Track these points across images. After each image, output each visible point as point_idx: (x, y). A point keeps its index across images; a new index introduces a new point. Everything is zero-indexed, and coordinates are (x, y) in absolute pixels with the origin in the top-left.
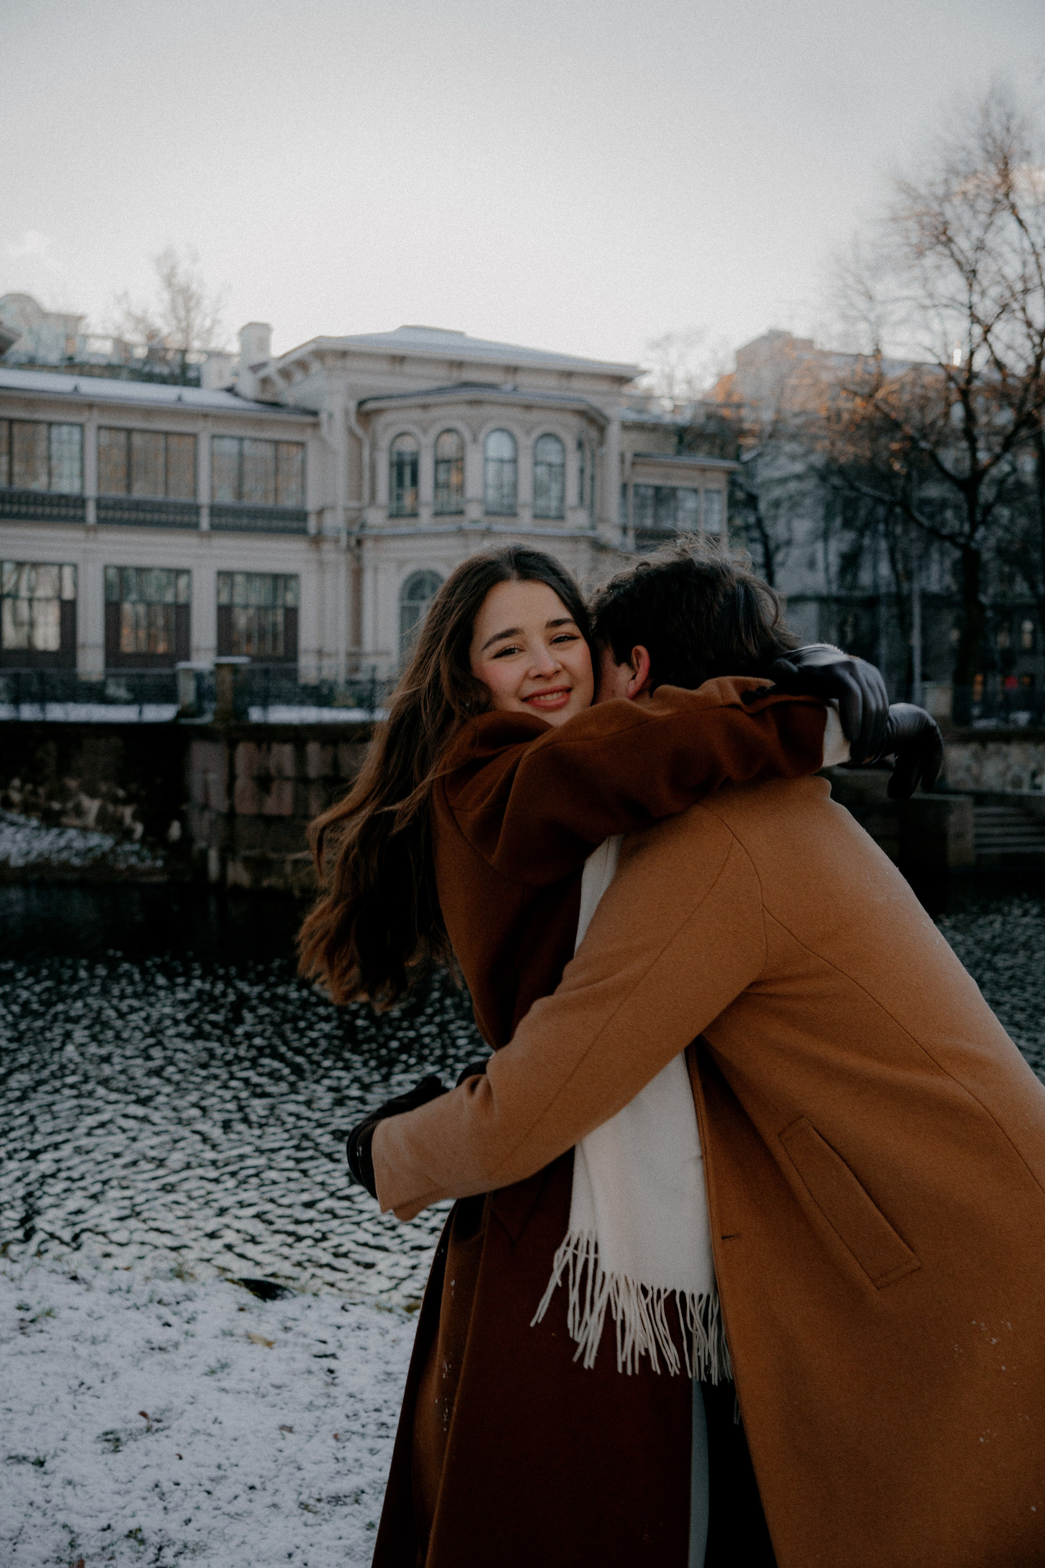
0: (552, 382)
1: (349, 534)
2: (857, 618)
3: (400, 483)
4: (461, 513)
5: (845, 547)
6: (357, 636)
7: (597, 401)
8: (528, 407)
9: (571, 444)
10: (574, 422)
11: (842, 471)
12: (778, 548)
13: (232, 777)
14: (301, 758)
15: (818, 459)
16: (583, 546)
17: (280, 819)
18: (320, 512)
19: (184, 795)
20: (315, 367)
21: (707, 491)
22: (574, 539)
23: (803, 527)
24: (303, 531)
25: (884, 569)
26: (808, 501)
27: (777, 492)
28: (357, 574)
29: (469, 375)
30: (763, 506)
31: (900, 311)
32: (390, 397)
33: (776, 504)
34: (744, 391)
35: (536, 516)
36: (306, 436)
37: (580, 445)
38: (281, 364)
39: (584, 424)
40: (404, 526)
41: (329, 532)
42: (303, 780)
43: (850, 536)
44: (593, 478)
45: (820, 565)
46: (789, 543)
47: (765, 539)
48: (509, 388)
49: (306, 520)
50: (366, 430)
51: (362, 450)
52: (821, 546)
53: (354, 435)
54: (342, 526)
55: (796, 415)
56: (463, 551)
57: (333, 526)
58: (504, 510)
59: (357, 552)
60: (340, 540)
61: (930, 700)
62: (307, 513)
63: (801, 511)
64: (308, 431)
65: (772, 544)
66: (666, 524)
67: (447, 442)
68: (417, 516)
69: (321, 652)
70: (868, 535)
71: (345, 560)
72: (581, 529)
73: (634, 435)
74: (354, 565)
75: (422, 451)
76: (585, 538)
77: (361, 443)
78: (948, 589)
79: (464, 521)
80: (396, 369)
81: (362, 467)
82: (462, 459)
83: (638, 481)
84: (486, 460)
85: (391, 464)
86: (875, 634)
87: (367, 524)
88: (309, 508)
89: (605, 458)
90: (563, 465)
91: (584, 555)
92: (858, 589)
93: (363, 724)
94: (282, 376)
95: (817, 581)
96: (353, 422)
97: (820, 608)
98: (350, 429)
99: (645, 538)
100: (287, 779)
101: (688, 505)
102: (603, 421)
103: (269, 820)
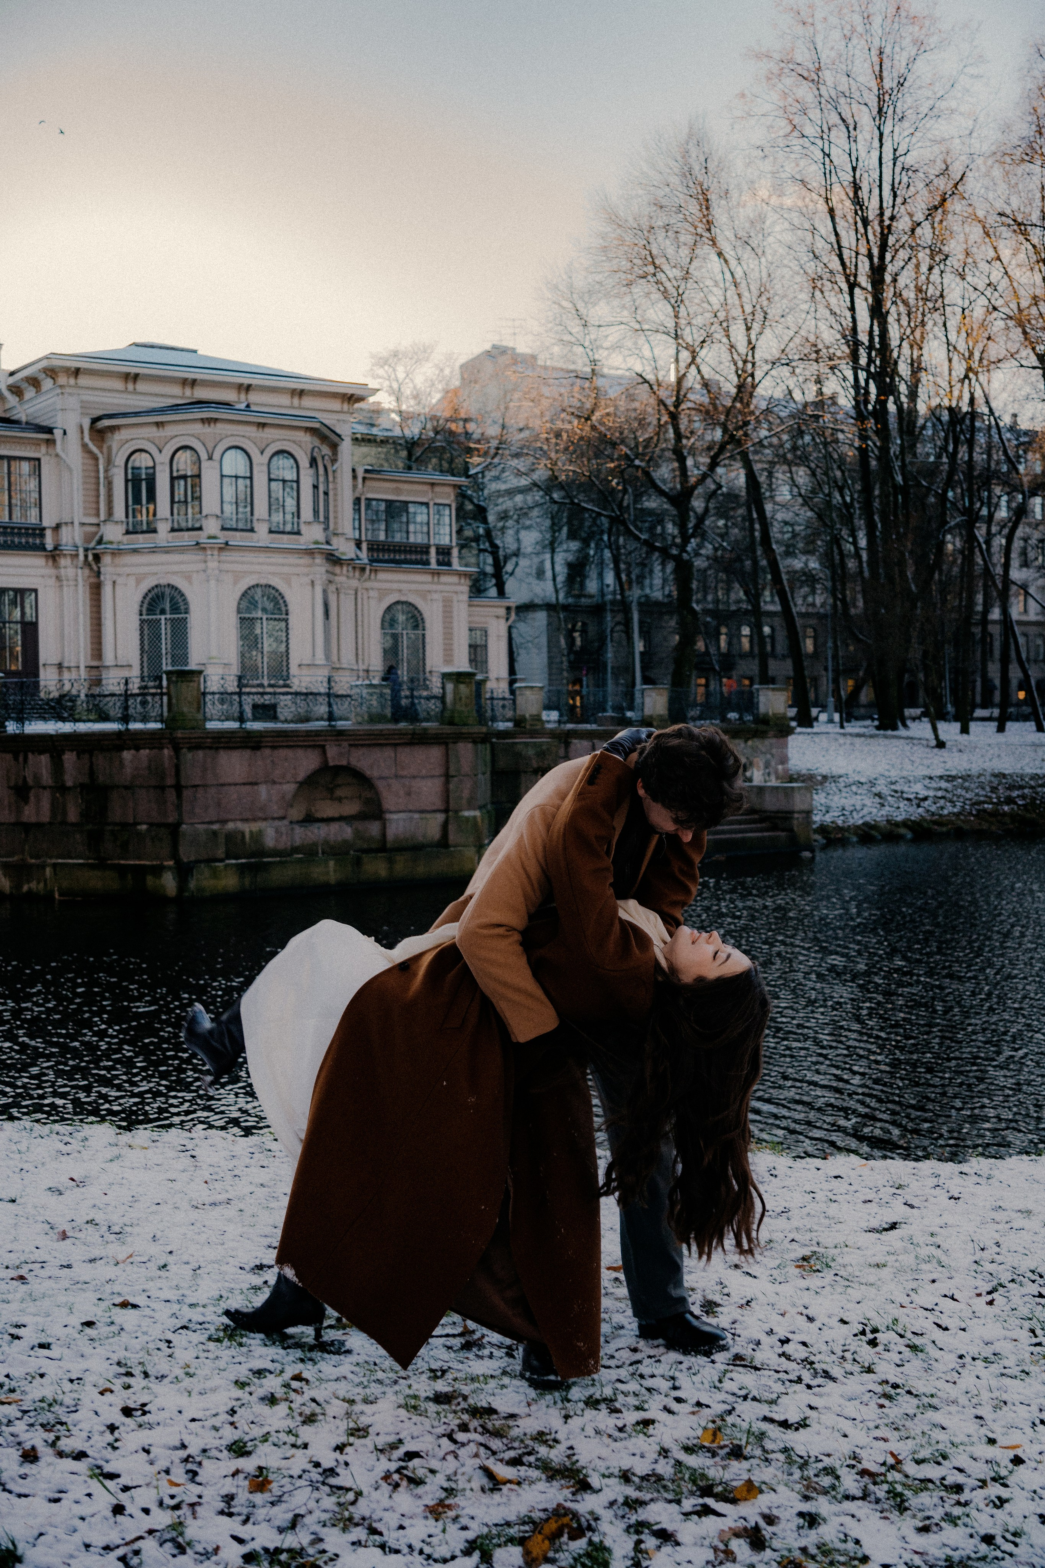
0: (285, 400)
1: (86, 550)
2: (584, 624)
3: (137, 500)
4: (198, 528)
5: (571, 558)
6: (97, 651)
7: (329, 420)
8: (262, 425)
9: (304, 460)
10: (307, 439)
11: (563, 487)
12: (506, 558)
14: (57, 767)
15: (541, 474)
16: (319, 560)
17: (39, 825)
18: (57, 528)
20: (47, 384)
21: (437, 505)
22: (310, 552)
23: (530, 539)
24: (42, 547)
25: (610, 578)
26: (535, 512)
27: (506, 504)
28: (96, 589)
29: (201, 393)
30: (491, 518)
31: (614, 334)
32: (125, 415)
33: (504, 516)
34: (469, 408)
35: (270, 531)
36: (40, 452)
37: (313, 462)
38: (11, 380)
39: (317, 442)
40: (141, 540)
41: (67, 549)
42: (61, 788)
43: (574, 545)
44: (326, 494)
45: (549, 574)
46: (517, 554)
47: (494, 550)
48: (242, 406)
49: (42, 536)
50: (100, 448)
51: (97, 465)
52: (548, 556)
53: (90, 452)
54: (79, 541)
55: (521, 430)
56: (202, 566)
57: (70, 542)
58: (241, 525)
59: (95, 567)
60: (77, 555)
61: (648, 701)
62: (44, 529)
63: (528, 523)
64: (43, 449)
65: (501, 553)
66: (398, 538)
67: (182, 460)
68: (155, 531)
69: (60, 666)
70: (593, 545)
71: (82, 575)
72: (316, 543)
73: (364, 449)
74: (93, 580)
75: (158, 468)
76: (321, 552)
77: (96, 459)
78: (669, 596)
79: (202, 537)
80: (130, 386)
81: (98, 484)
82: (199, 476)
83: (370, 496)
84: (222, 476)
85: (127, 481)
86: (602, 640)
87: (105, 539)
88: (45, 523)
89: (338, 474)
90: (298, 482)
91: (320, 568)
92: (585, 596)
93: (119, 734)
94: (12, 392)
95: (545, 590)
96: (87, 439)
97: (549, 616)
98: (84, 446)
99: (378, 550)
100: (44, 788)
101: (419, 519)
102: (335, 439)
103: (27, 827)
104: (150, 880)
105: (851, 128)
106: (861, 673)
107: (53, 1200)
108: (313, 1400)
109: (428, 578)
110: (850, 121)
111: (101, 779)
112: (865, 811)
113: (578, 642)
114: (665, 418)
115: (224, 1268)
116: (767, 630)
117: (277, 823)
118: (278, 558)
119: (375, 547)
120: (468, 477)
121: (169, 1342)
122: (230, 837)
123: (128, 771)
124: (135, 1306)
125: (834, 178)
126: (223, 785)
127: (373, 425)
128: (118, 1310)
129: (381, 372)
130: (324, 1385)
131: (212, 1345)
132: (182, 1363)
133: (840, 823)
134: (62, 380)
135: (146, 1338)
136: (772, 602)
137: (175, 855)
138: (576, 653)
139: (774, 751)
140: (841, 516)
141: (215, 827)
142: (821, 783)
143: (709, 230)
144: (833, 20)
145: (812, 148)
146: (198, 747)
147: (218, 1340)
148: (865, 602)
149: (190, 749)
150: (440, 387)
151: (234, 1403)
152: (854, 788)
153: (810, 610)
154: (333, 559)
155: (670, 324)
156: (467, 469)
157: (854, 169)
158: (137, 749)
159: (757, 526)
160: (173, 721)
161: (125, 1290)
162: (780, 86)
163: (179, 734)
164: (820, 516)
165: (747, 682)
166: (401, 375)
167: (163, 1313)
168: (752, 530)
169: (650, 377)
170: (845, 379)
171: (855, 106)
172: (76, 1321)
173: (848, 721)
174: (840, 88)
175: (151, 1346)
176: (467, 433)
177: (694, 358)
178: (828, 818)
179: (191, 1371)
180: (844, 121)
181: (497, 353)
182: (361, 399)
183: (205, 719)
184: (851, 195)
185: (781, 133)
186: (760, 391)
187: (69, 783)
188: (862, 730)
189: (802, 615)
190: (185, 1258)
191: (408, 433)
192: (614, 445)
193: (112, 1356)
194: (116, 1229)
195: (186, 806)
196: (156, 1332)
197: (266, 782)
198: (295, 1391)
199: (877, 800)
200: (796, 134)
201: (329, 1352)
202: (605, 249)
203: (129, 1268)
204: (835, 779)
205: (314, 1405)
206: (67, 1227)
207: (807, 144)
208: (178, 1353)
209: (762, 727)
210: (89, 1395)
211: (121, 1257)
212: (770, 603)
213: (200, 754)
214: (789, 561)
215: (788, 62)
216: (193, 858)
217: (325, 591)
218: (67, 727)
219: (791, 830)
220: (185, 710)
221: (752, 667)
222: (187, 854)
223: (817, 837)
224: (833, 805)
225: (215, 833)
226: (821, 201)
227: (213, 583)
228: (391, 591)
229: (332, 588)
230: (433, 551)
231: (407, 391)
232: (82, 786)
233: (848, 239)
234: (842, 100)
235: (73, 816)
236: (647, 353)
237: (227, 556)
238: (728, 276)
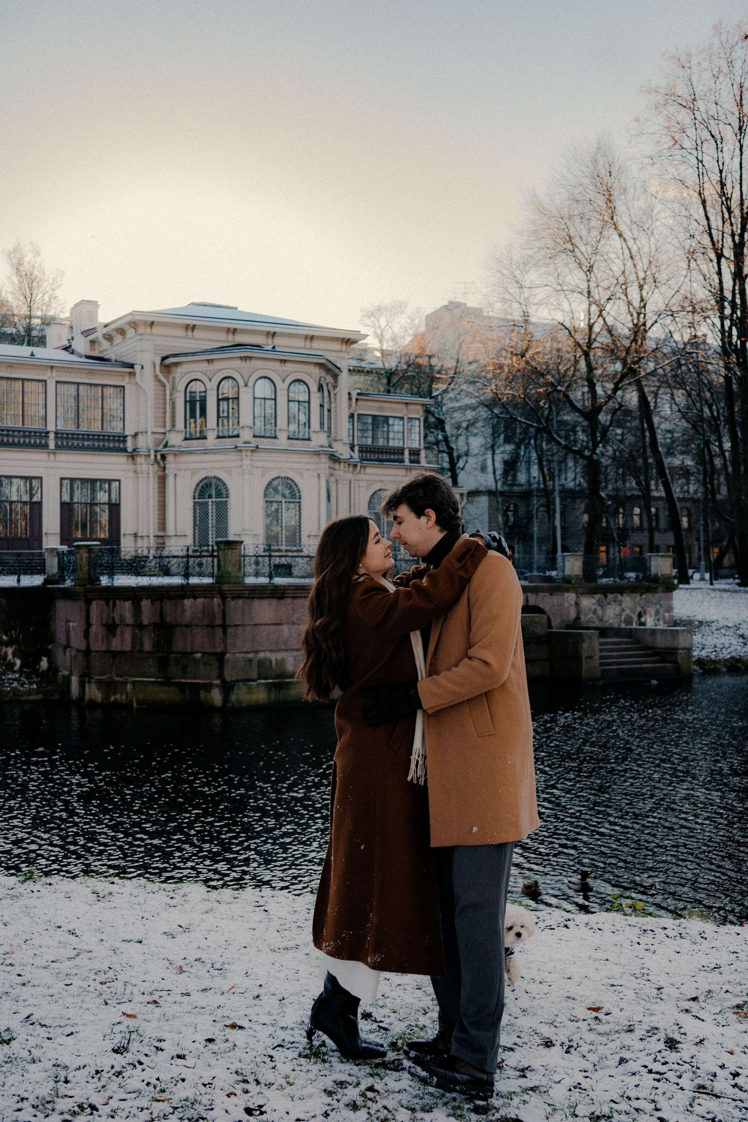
0: (300, 343)
1: (156, 451)
2: (516, 506)
3: (193, 415)
4: (238, 436)
5: (506, 457)
6: (163, 525)
7: (332, 357)
8: (284, 361)
9: (314, 387)
10: (316, 371)
11: (502, 404)
12: (459, 457)
13: (89, 625)
14: (137, 610)
15: (486, 396)
16: (324, 459)
17: (123, 653)
18: (136, 435)
19: (50, 638)
20: (130, 333)
21: (410, 419)
22: (318, 454)
23: (476, 443)
24: (124, 450)
25: (535, 471)
26: (481, 424)
27: (458, 417)
28: (162, 479)
29: (240, 339)
30: (448, 428)
31: (541, 293)
32: (185, 354)
33: (458, 426)
34: (433, 346)
35: (290, 438)
36: (125, 382)
37: (320, 388)
38: (105, 330)
39: (323, 373)
40: (196, 445)
41: (142, 450)
42: (139, 626)
43: (509, 448)
44: (329, 411)
45: (490, 469)
46: (467, 454)
47: (450, 451)
48: (270, 348)
49: (125, 441)
50: (167, 378)
51: (165, 391)
52: (489, 456)
53: (160, 381)
54: (151, 445)
55: (470, 363)
56: (239, 463)
57: (145, 445)
58: (268, 435)
59: (162, 464)
60: (149, 456)
61: (568, 564)
62: (126, 436)
63: (476, 431)
64: (127, 379)
65: (455, 454)
66: (381, 442)
67: (226, 386)
68: (205, 438)
69: (135, 535)
70: (523, 447)
71: (153, 470)
72: (322, 446)
73: (356, 378)
74: (160, 473)
75: (208, 393)
76: (326, 453)
77: (164, 386)
78: (580, 485)
79: (239, 442)
80: (190, 334)
81: (165, 404)
82: (238, 398)
83: (360, 412)
84: (254, 398)
85: (186, 402)
86: (529, 517)
87: (169, 444)
88: (126, 433)
89: (338, 397)
90: (309, 402)
91: (325, 463)
92: (516, 485)
93: (182, 587)
94: (106, 339)
95: (488, 481)
96: (158, 372)
97: (489, 500)
98: (156, 377)
99: (366, 452)
100: (128, 625)
101: (396, 428)
102: (336, 370)
103: (115, 654)
104: (203, 695)
105: (719, 142)
106: (725, 543)
107: (168, 942)
108: (385, 1108)
109: (402, 472)
110: (718, 137)
111: (168, 619)
112: (732, 649)
113: (512, 519)
114: (579, 353)
115: (303, 999)
116: (653, 510)
117: (295, 653)
118: (295, 458)
119: (364, 450)
120: (431, 398)
121: (271, 1057)
122: (261, 663)
123: (188, 614)
124: (241, 1028)
125: (706, 179)
126: (256, 625)
127: (362, 360)
128: (228, 1030)
129: (368, 322)
130: (391, 1096)
131: (303, 1061)
132: (283, 1075)
133: (713, 657)
134: (141, 330)
135: (255, 1054)
136: (657, 490)
137: (221, 676)
138: (509, 527)
139: (662, 602)
140: (710, 426)
141: (251, 656)
142: (698, 627)
143: (612, 218)
144: (706, 65)
145: (689, 156)
146: (239, 597)
147: (306, 1057)
148: (729, 490)
149: (233, 598)
150: (411, 332)
151: (327, 1108)
152: (723, 631)
153: (686, 495)
154: (334, 458)
155: (584, 286)
156: (430, 392)
157: (721, 171)
158: (195, 598)
159: (647, 434)
160: (221, 578)
161: (232, 1015)
162: (665, 112)
163: (225, 587)
164: (694, 427)
165: (638, 549)
166: (383, 324)
167: (263, 1033)
168: (644, 436)
169: (568, 325)
170: (714, 324)
171: (721, 126)
172: (201, 1038)
173: (716, 579)
174: (710, 113)
175: (258, 1059)
176: (431, 366)
177: (601, 311)
178: (704, 654)
179: (291, 1080)
180: (713, 136)
181: (452, 307)
182: (355, 342)
183: (244, 575)
184: (719, 190)
185: (666, 146)
186: (649, 334)
187: (145, 622)
188: (727, 587)
189: (680, 500)
190: (272, 990)
191: (387, 366)
192: (543, 375)
193: (231, 1066)
194: (218, 966)
195: (230, 641)
196: (260, 1048)
197: (288, 623)
198: (370, 1099)
199: (741, 640)
200: (677, 146)
201: (390, 1069)
202: (535, 232)
203: (232, 997)
204: (709, 624)
205: (386, 1111)
206: (182, 963)
207: (686, 154)
208: (279, 1066)
209: (653, 585)
210: (219, 1098)
211: (225, 989)
212: (658, 492)
213: (241, 601)
214: (669, 459)
215: (671, 96)
216: (234, 679)
217: (328, 482)
218: (143, 581)
219: (676, 662)
220: (230, 569)
221: (643, 538)
222: (229, 675)
223: (695, 667)
224: (707, 643)
225: (250, 660)
226: (696, 195)
227: (247, 476)
228: (374, 482)
229: (333, 479)
230: (407, 452)
231: (388, 335)
232: (155, 625)
233: (716, 222)
234: (712, 122)
235: (147, 646)
236: (566, 307)
237: (257, 456)
238: (626, 251)
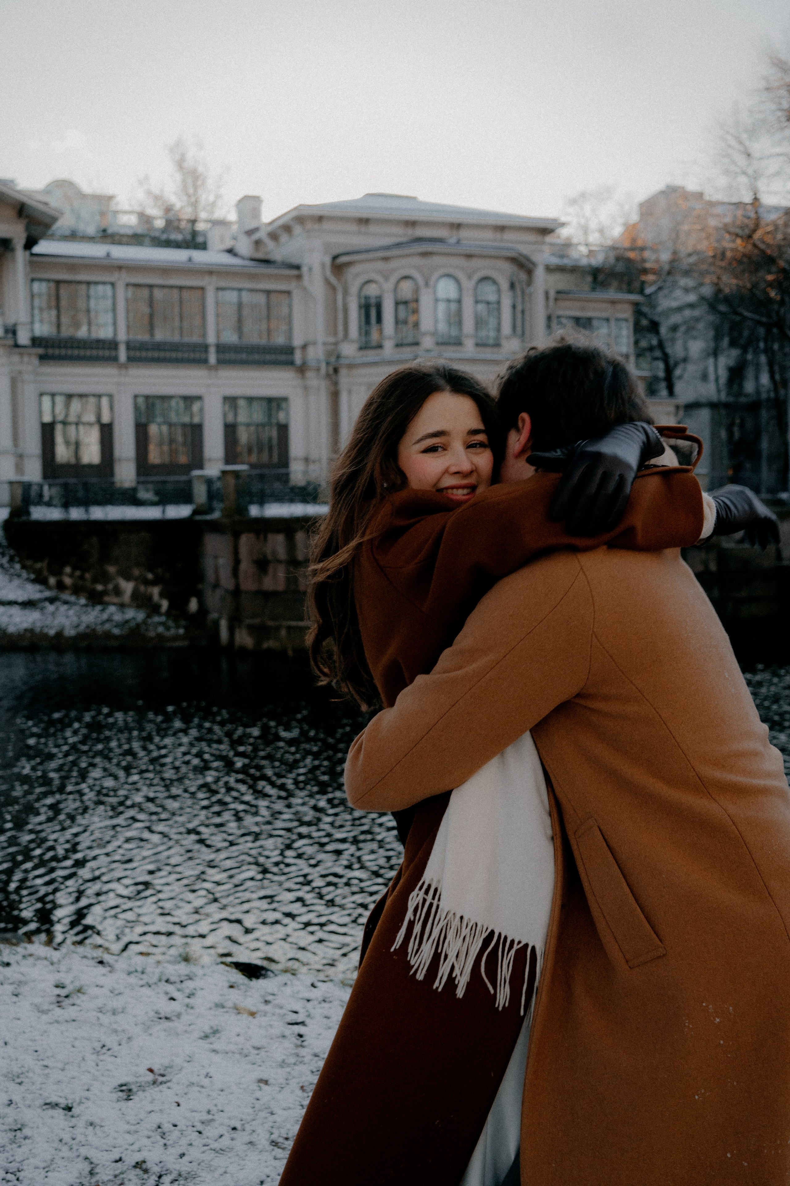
0: (489, 235)
1: (328, 363)
2: (743, 420)
3: (368, 322)
4: (417, 344)
5: (731, 363)
7: (525, 250)
8: (469, 256)
9: (504, 285)
10: (508, 268)
11: (727, 300)
12: (676, 364)
13: (237, 562)
14: (291, 545)
15: (707, 291)
17: (275, 593)
18: (304, 347)
19: (200, 577)
20: (297, 230)
21: (618, 320)
23: (696, 347)
24: (292, 363)
25: (765, 379)
26: (701, 326)
27: (675, 319)
28: (335, 396)
29: (421, 232)
30: (663, 330)
32: (359, 252)
33: (674, 328)
34: (646, 237)
35: (477, 345)
36: (292, 286)
37: (512, 286)
38: (270, 229)
39: (515, 269)
40: (371, 356)
41: (312, 363)
42: (293, 563)
43: (735, 353)
44: (523, 312)
45: (712, 377)
46: (685, 360)
47: (665, 358)
48: (454, 241)
49: (293, 354)
50: (339, 280)
51: (337, 296)
52: (712, 362)
53: (330, 284)
54: (322, 357)
55: (690, 255)
57: (315, 358)
58: (452, 341)
59: (334, 378)
60: (320, 369)
62: (294, 348)
63: (695, 333)
64: (293, 282)
65: (672, 360)
67: (404, 287)
68: (382, 347)
69: (307, 459)
70: (751, 351)
71: (323, 385)
72: (514, 353)
73: (557, 277)
74: (332, 389)
75: (385, 296)
77: (336, 290)
79: (420, 351)
80: (363, 229)
81: (337, 310)
82: (417, 301)
83: (560, 313)
84: (436, 300)
85: (360, 307)
86: (757, 432)
87: (342, 356)
88: (295, 344)
89: (533, 296)
90: (499, 303)
92: (743, 395)
94: (271, 238)
95: (708, 391)
96: (328, 273)
97: (712, 413)
98: (326, 279)
100: (281, 562)
101: (601, 332)
102: (531, 266)
103: (266, 595)
113: (737, 434)
118: (483, 367)
120: (644, 294)
127: (564, 256)
129: (571, 209)
138: (735, 443)
156: (643, 288)
166: (588, 212)
176: (643, 259)
181: (670, 191)
182: (552, 231)
187: (300, 558)
191: (594, 263)
231: (594, 226)
